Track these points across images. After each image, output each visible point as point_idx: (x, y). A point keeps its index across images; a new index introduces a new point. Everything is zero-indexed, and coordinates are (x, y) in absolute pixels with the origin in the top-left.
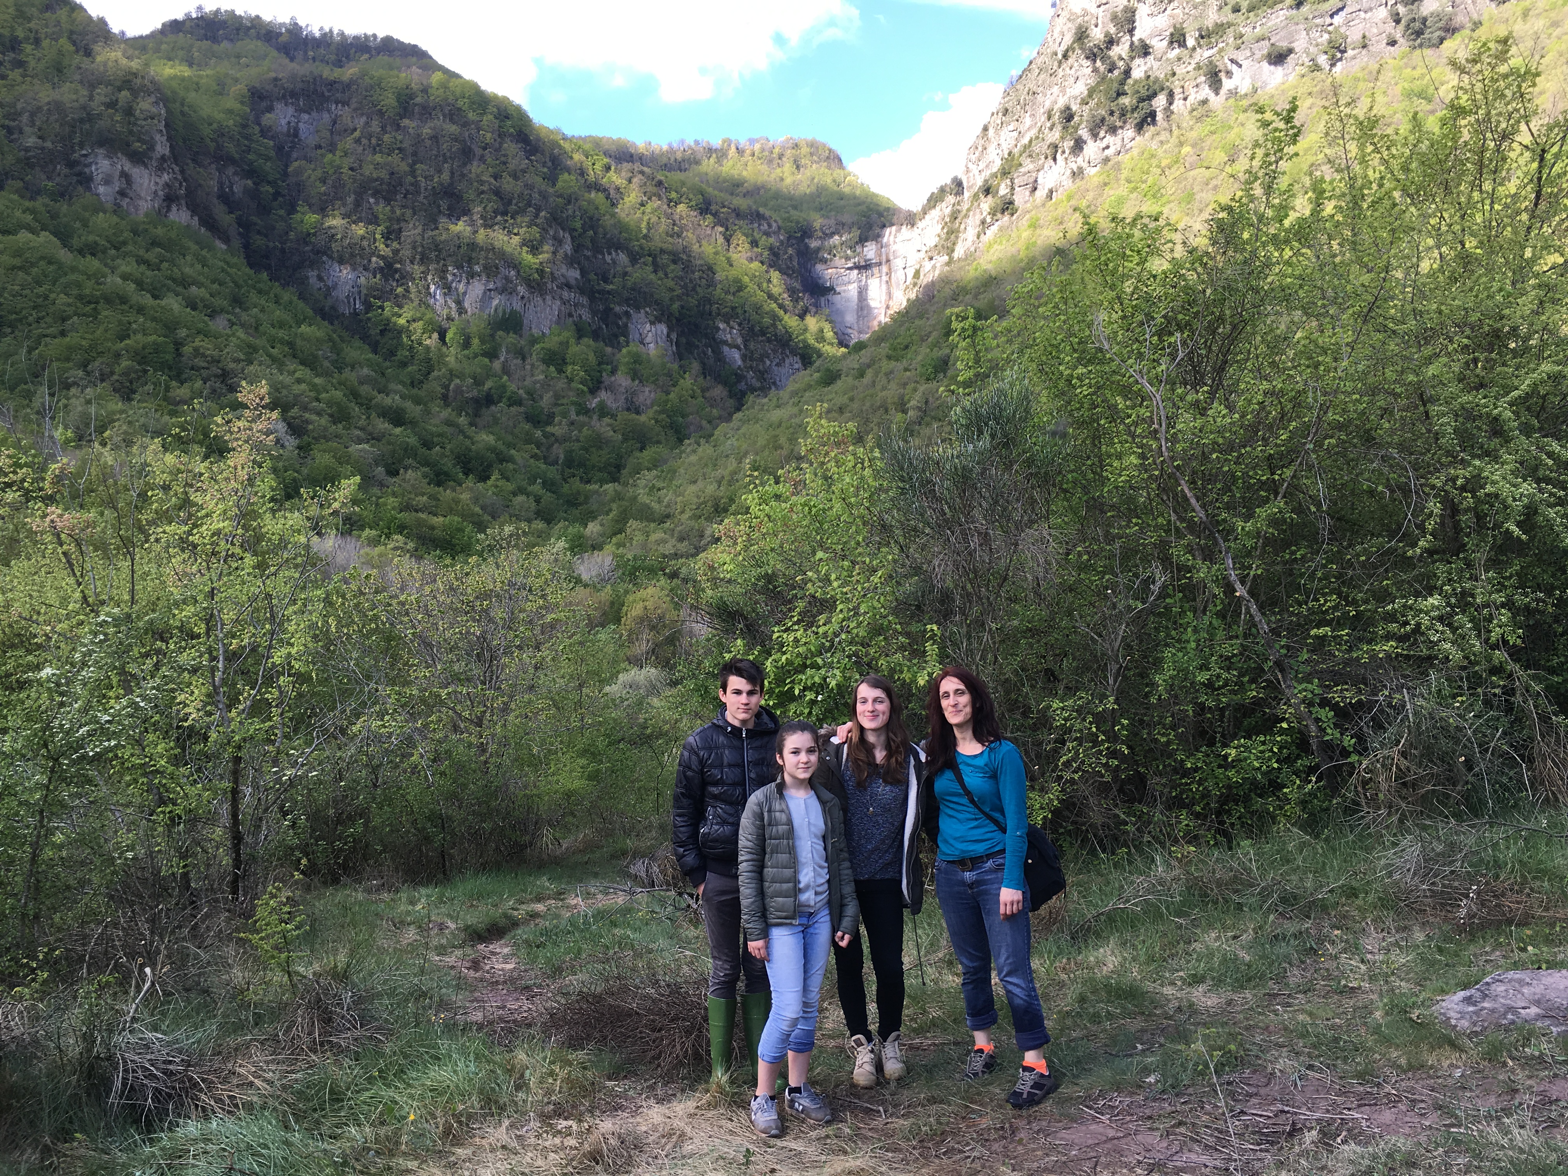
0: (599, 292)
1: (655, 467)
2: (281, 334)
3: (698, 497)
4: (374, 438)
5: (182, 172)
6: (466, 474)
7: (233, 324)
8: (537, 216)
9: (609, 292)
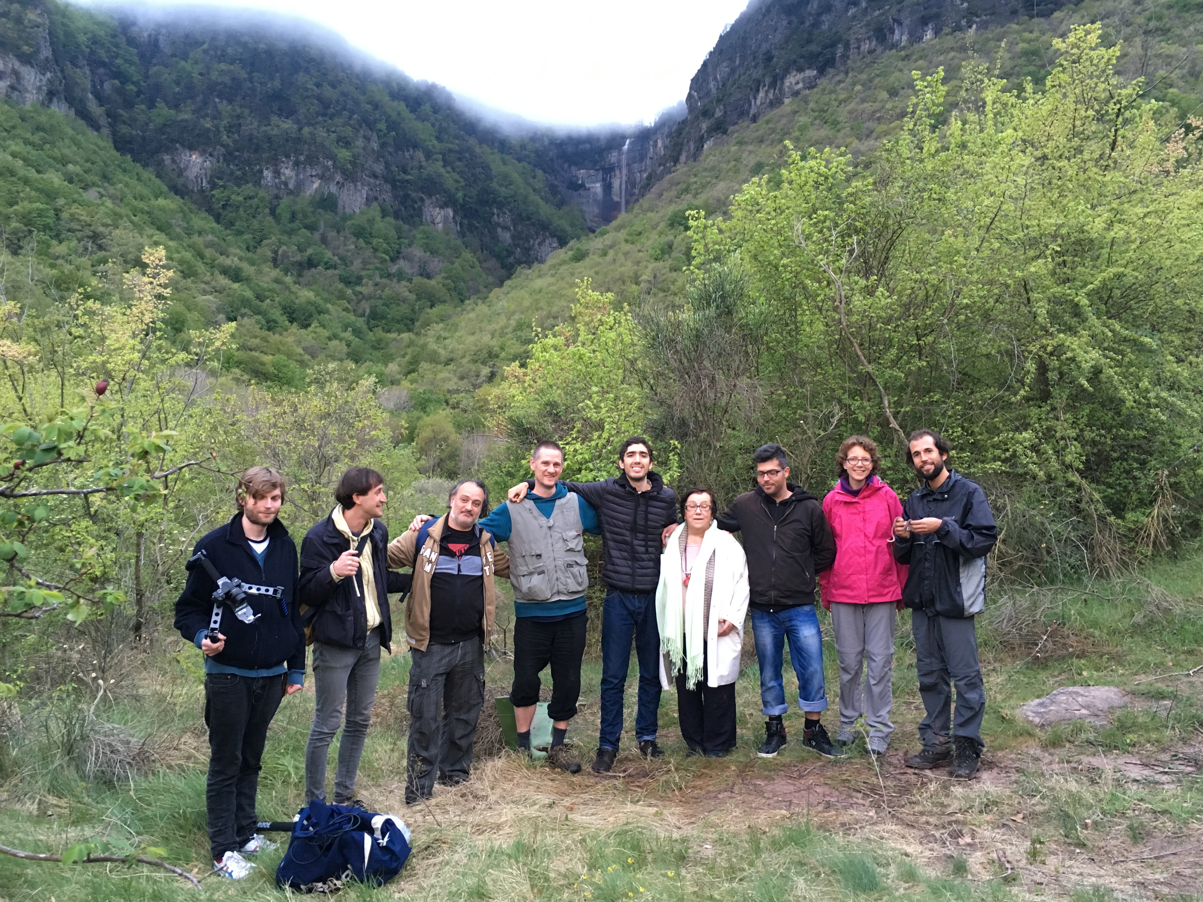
0: (399, 181)
1: (442, 320)
2: (141, 205)
3: (476, 346)
4: (217, 291)
5: (62, 71)
6: (291, 322)
7: (102, 196)
8: (350, 118)
9: (407, 181)
